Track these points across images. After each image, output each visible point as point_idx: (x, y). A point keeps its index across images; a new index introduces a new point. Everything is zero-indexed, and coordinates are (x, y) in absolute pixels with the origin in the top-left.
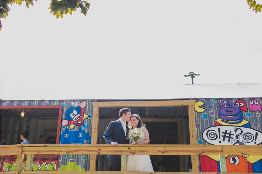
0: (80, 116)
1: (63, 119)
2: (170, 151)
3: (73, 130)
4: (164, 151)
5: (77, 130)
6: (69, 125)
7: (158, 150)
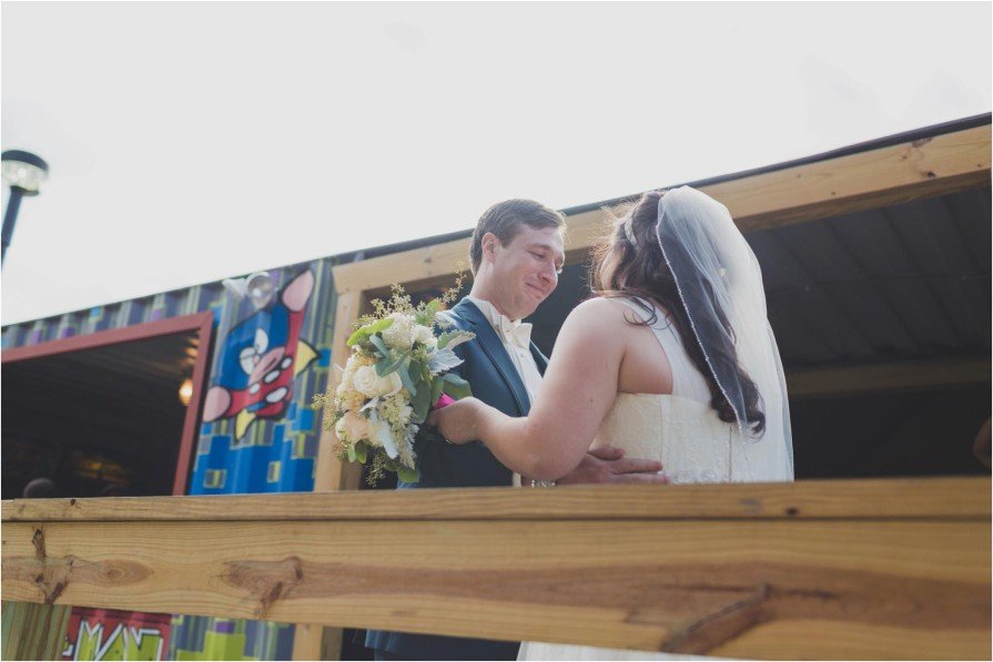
0: (284, 357)
1: (210, 384)
2: (336, 571)
3: (241, 446)
4: (277, 575)
5: (261, 443)
6: (229, 415)
7: (232, 555)
